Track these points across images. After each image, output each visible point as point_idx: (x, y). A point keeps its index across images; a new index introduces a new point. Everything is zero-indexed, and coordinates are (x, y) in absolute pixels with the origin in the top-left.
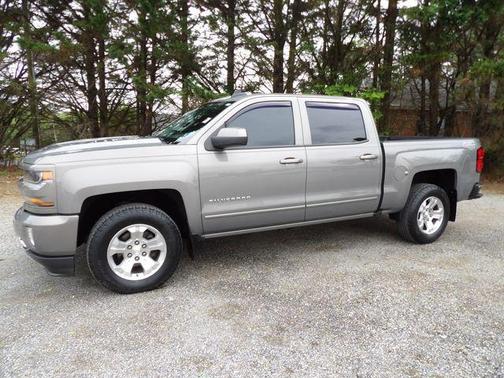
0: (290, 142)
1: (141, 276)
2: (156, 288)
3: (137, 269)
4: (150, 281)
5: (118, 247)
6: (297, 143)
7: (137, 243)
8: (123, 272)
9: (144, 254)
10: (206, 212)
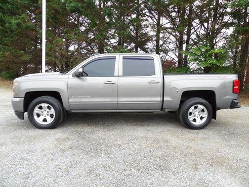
0: (112, 74)
1: (46, 123)
2: (52, 129)
3: (45, 120)
4: (49, 126)
5: (38, 111)
6: (115, 75)
7: (45, 110)
8: (40, 120)
9: (48, 115)
10: (71, 101)
